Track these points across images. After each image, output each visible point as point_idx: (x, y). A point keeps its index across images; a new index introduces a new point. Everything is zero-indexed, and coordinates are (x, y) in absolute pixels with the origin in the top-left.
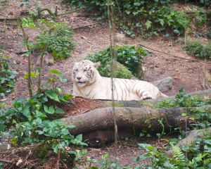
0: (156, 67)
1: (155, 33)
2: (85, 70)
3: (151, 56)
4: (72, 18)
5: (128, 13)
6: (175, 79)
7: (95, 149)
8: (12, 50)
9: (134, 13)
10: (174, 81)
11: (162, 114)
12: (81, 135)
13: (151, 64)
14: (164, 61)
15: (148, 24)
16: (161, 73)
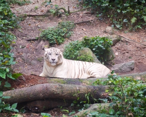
0: (127, 52)
1: (139, 26)
2: (57, 55)
3: (127, 44)
4: (81, 15)
5: (119, 11)
6: (139, 62)
7: (35, 114)
8: (24, 38)
9: (124, 12)
10: (138, 64)
11: (90, 90)
12: (16, 104)
13: (125, 50)
14: (135, 49)
15: (133, 20)
16: (130, 58)
